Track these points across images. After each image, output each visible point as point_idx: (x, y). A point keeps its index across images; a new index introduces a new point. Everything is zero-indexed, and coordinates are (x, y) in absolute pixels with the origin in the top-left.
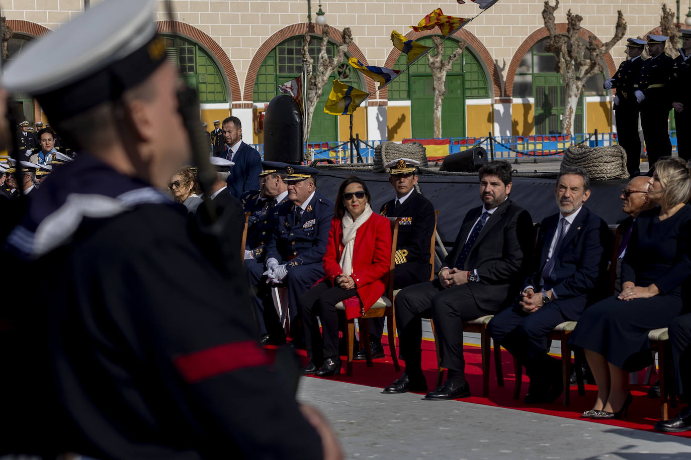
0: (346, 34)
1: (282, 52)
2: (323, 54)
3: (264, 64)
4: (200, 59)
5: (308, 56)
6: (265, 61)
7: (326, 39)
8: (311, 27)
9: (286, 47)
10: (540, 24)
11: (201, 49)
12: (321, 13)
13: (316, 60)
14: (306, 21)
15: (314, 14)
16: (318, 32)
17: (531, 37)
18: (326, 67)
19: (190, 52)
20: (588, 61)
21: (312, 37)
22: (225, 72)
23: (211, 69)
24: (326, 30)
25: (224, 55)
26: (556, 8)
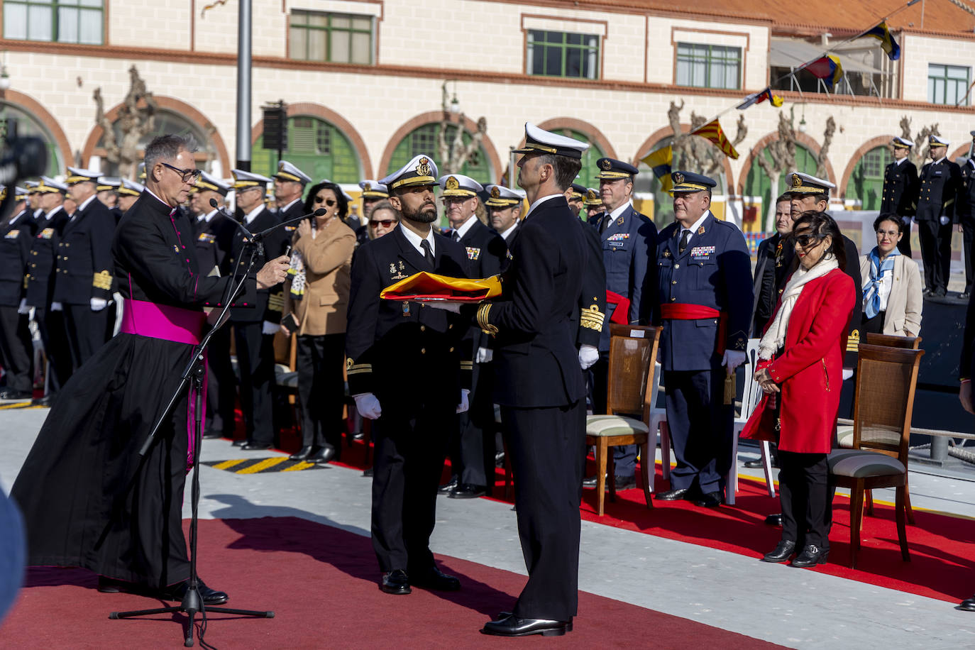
0: (482, 123)
1: (415, 137)
2: (458, 141)
3: (397, 148)
4: (336, 141)
5: (443, 142)
6: (399, 145)
7: (461, 128)
8: (447, 115)
9: (420, 133)
10: (665, 122)
11: (339, 132)
12: (455, 102)
13: (451, 147)
14: (440, 109)
15: (448, 103)
16: (454, 121)
17: (654, 136)
18: (460, 154)
19: (327, 133)
20: (710, 161)
21: (449, 126)
22: (359, 155)
23: (346, 152)
24: (462, 119)
25: (358, 138)
26: (680, 109)
